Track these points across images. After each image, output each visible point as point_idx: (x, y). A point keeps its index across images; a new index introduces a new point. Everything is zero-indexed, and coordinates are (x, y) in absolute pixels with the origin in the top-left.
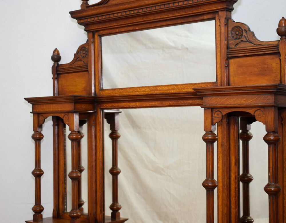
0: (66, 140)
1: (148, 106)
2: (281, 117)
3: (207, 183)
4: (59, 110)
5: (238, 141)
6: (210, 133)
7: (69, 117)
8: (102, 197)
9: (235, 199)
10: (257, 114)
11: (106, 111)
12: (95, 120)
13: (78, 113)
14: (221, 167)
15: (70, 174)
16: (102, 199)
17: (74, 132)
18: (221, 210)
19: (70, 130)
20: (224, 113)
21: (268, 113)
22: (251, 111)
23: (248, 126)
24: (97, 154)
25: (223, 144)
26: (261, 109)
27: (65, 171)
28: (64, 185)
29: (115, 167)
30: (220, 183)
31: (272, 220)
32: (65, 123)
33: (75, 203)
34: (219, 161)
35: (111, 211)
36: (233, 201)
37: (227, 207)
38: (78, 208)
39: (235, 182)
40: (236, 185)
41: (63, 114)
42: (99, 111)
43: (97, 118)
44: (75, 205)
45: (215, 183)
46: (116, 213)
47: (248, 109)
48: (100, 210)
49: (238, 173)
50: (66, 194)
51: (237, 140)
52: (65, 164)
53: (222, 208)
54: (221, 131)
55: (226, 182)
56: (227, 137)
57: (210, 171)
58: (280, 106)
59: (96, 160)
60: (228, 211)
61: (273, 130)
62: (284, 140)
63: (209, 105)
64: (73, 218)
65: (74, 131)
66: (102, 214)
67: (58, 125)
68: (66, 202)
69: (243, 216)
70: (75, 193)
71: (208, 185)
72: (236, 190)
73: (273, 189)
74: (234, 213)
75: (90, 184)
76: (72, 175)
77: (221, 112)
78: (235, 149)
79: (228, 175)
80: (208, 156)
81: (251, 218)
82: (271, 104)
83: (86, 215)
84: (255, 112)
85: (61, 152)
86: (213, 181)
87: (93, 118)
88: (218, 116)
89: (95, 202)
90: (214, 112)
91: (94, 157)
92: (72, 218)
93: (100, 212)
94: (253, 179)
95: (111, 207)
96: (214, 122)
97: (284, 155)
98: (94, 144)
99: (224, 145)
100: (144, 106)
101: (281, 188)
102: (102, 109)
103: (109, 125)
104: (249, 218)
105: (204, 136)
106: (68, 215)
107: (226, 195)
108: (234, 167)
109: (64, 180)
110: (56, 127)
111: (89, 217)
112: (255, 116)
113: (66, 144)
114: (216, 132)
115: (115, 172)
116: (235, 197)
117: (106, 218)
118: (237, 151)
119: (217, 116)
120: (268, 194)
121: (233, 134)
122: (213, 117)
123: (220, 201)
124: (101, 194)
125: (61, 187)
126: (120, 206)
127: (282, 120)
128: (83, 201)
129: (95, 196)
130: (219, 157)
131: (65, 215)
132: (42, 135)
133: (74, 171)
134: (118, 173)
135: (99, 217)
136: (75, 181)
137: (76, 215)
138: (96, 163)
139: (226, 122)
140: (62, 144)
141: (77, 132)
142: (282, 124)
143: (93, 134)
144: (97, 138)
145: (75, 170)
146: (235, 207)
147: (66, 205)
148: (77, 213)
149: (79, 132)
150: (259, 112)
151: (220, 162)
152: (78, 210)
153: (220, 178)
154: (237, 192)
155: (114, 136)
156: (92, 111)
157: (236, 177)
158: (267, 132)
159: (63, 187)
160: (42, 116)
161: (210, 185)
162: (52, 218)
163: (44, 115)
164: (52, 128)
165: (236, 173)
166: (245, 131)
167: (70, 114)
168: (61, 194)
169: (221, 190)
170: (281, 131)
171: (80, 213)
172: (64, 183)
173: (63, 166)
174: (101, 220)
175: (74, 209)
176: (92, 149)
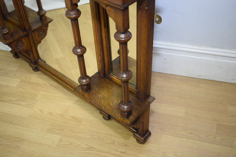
16: (25, 16)
21: (118, 15)
22: (102, 4)
31: (124, 97)
46: (43, 18)
60: (102, 59)
62: (142, 24)
66: (28, 26)
84: (106, 7)
93: (26, 24)
97: (141, 37)
108: (104, 28)
124: (23, 12)
129: (19, 14)
150: (109, 8)
174: (28, 30)
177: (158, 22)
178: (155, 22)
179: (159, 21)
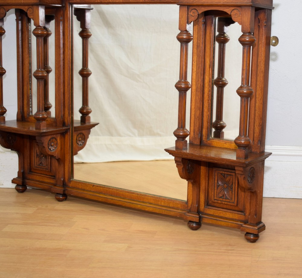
0: (31, 37)
1: (121, 2)
2: (259, 18)
3: (180, 85)
4: (22, 2)
5: (213, 43)
6: (185, 32)
7: (33, 11)
8: (71, 100)
9: (208, 103)
10: (234, 13)
11: (75, 6)
12: (63, 16)
13: (44, 7)
14: (195, 69)
15: (35, 73)
16: (71, 102)
17: (40, 28)
18: (194, 114)
19: (35, 25)
20: (200, 12)
21: (245, 14)
22: (228, 10)
23: (225, 28)
24: (66, 52)
25: (198, 45)
26: (239, 8)
27: (30, 70)
28: (29, 86)
29: (85, 68)
30: (194, 86)
31: (243, 123)
32: (30, 17)
33: (41, 104)
34: (193, 63)
35: (81, 115)
36: (206, 104)
37: (200, 110)
38: (43, 110)
39: (209, 85)
40: (210, 88)
41: (26, 7)
42: (68, 6)
43: (66, 13)
44: (41, 106)
45: (188, 85)
46: (86, 117)
47: (225, 8)
48: (68, 113)
49: (212, 76)
50: (31, 96)
51: (213, 41)
52: (30, 64)
53: (195, 111)
54: (197, 31)
55: (199, 85)
56: (203, 38)
57: (184, 72)
58: (257, 6)
59: (64, 59)
60: (201, 114)
61: (249, 31)
62: (260, 42)
63: (185, 2)
64: (39, 120)
65: (39, 26)
66: (70, 117)
67: (22, 20)
68: (32, 104)
69: (216, 121)
70: (41, 94)
71: (181, 87)
72: (210, 93)
73: (245, 92)
74: (206, 116)
75: (57, 85)
76: (37, 74)
77: (197, 10)
78: (211, 51)
79: (203, 78)
80: (182, 56)
81: (224, 122)
82: (248, 4)
83: (53, 118)
84: (231, 12)
85: (26, 50)
86: (186, 83)
87: (62, 13)
88: (194, 14)
89: (63, 104)
90: (190, 10)
91: (62, 56)
92: (37, 120)
93: (68, 115)
94: (227, 83)
95: (81, 111)
96: (190, 20)
97: (259, 58)
98: (62, 42)
99: (199, 47)
100: (117, 2)
101: (253, 91)
102: (72, 4)
103: (79, 22)
104: (222, 123)
105: (179, 35)
106: (33, 118)
107: (199, 97)
108: (209, 69)
109: (29, 81)
110: (20, 22)
111: (56, 120)
112: (232, 16)
113: (31, 41)
114: (191, 32)
115: (85, 74)
116: (208, 101)
117: (74, 122)
118: (212, 53)
119: (192, 14)
120: (240, 96)
121: (209, 35)
122: (189, 16)
123: (193, 104)
124: (70, 96)
125: (25, 88)
126: (90, 109)
127: (259, 22)
128: (51, 104)
129: (62, 98)
130: (193, 59)
131: (31, 118)
132: (4, 30)
133: (39, 70)
134: (89, 74)
135: (67, 120)
136: (40, 81)
137: (42, 117)
138: (64, 63)
139: (203, 21)
140: (26, 42)
141: (42, 28)
142: (259, 26)
143: (61, 31)
144: (65, 35)
145: (41, 69)
146: (208, 110)
147: (32, 107)
148: (43, 115)
149: (45, 28)
150: (235, 12)
151: (195, 64)
152: (44, 112)
153: (194, 81)
154: (210, 96)
155: (85, 35)
156: (59, 5)
157: (210, 80)
158: (243, 33)
159: (28, 88)
160: (3, 8)
161: (183, 86)
162: (16, 121)
163: (5, 7)
164: (15, 23)
165: (210, 76)
166: (222, 34)
167: (35, 7)
168: (26, 95)
169: (194, 93)
170: (257, 33)
171: (46, 115)
172: (29, 84)
173: (28, 66)
174: (69, 124)
175: (40, 111)
176: (60, 47)
177: (275, 44)
178: (272, 45)
179: (275, 42)
